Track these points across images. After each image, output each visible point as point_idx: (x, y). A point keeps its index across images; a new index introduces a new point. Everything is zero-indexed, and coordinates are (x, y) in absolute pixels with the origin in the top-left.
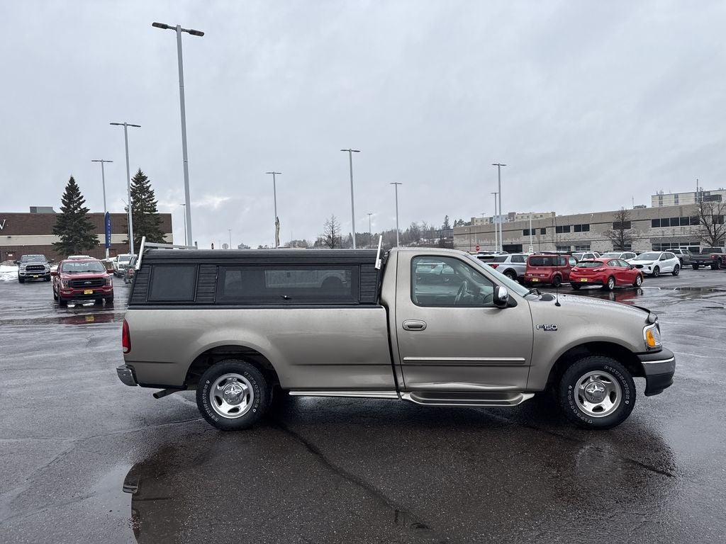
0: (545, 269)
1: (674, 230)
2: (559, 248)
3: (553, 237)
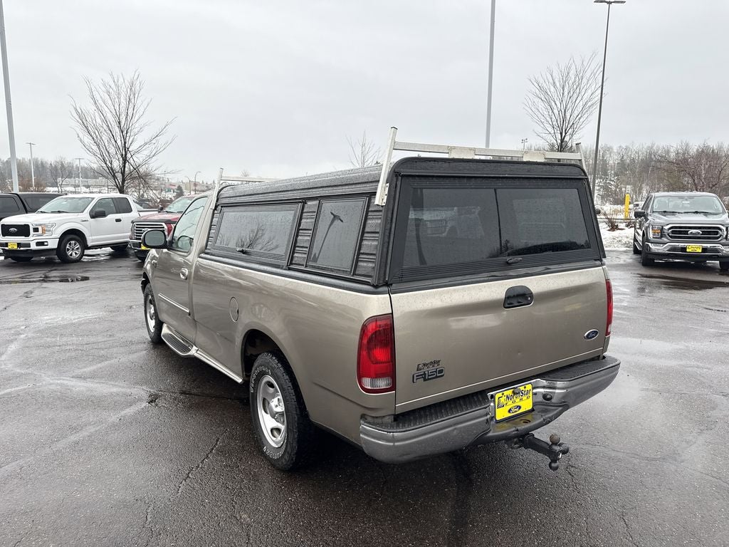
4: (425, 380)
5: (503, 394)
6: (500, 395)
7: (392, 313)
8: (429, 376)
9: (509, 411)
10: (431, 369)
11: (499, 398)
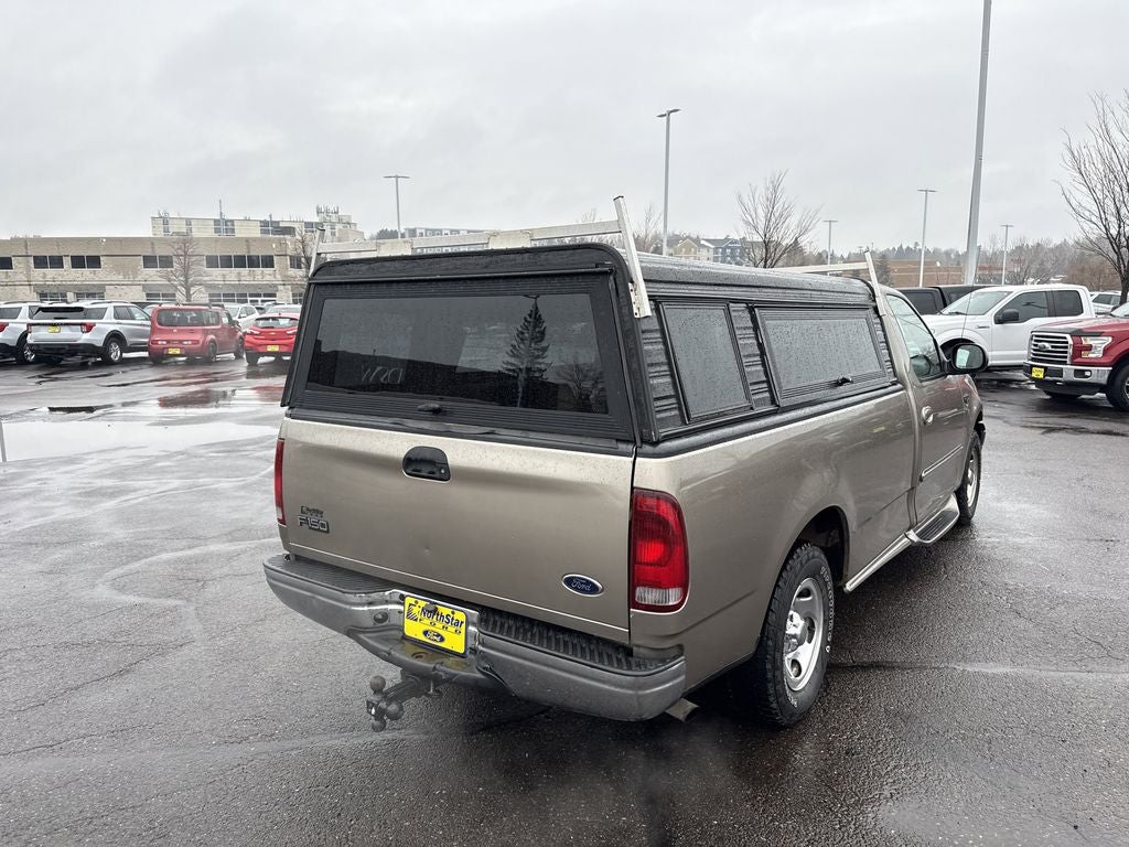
0: (192, 332)
1: (239, 273)
2: (43, 296)
3: (28, 275)
4: (309, 528)
5: (416, 602)
6: (413, 601)
8: (312, 524)
9: (425, 633)
10: (314, 517)
11: (410, 605)
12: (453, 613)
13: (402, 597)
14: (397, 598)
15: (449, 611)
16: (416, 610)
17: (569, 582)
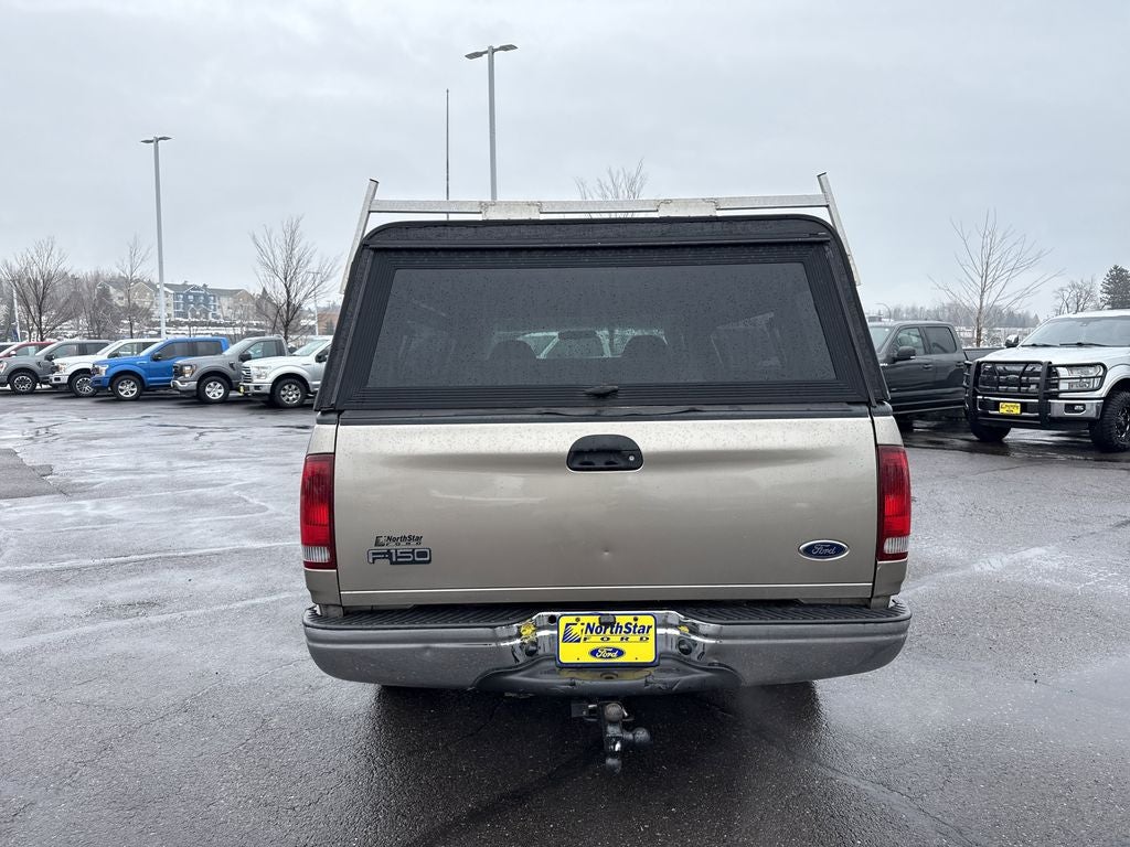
4: (392, 563)
5: (578, 620)
6: (572, 619)
7: (334, 453)
8: (397, 557)
9: (593, 653)
10: (403, 546)
11: (567, 625)
12: (636, 619)
13: (553, 619)
14: (546, 622)
15: (630, 619)
16: (577, 630)
17: (808, 551)
